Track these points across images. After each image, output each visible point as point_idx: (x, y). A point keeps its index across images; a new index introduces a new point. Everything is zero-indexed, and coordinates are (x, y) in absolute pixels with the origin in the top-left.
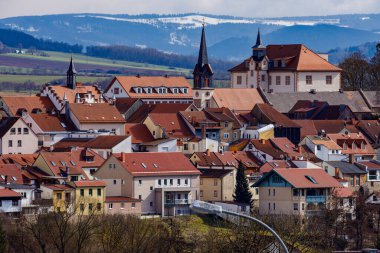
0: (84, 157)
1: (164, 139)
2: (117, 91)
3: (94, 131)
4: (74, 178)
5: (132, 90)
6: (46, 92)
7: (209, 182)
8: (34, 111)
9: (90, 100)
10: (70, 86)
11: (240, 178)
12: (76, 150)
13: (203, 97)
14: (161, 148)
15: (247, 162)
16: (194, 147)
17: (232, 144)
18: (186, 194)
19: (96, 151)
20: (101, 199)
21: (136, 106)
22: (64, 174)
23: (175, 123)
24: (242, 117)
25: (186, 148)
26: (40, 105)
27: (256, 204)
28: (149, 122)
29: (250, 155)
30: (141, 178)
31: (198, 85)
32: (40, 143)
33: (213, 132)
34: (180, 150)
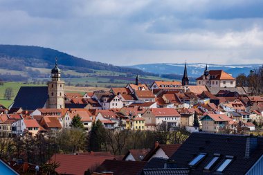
0: (139, 110)
1: (170, 103)
2: (155, 86)
3: (144, 100)
4: (134, 117)
5: (161, 86)
6: (128, 86)
7: (184, 119)
8: (124, 93)
9: (143, 89)
10: (137, 84)
11: (195, 117)
12: (136, 107)
13: (185, 89)
14: (168, 107)
15: (199, 112)
16: (180, 106)
17: (194, 105)
18: (175, 123)
19: (144, 107)
20: (143, 125)
21: (161, 91)
22: (130, 115)
23: (174, 98)
24: (198, 96)
25: (177, 106)
26: (125, 91)
27: (201, 127)
28: (164, 97)
29: (200, 109)
30: (158, 117)
31: (183, 84)
32: (124, 105)
33: (187, 101)
34: (175, 107)
